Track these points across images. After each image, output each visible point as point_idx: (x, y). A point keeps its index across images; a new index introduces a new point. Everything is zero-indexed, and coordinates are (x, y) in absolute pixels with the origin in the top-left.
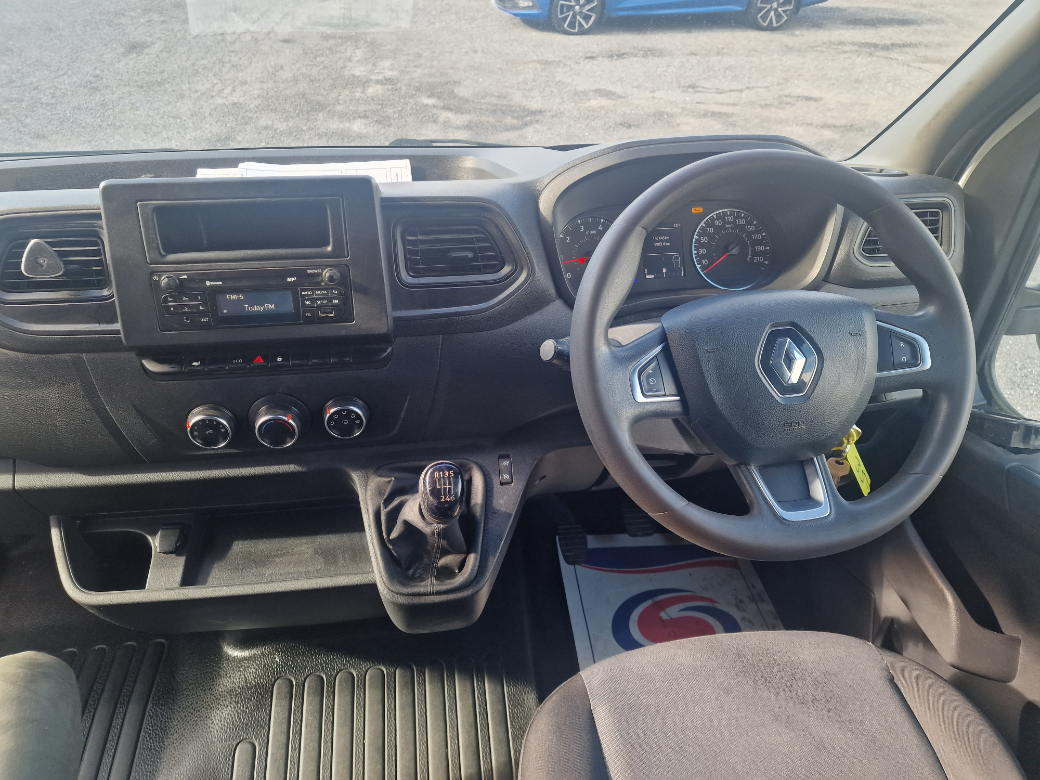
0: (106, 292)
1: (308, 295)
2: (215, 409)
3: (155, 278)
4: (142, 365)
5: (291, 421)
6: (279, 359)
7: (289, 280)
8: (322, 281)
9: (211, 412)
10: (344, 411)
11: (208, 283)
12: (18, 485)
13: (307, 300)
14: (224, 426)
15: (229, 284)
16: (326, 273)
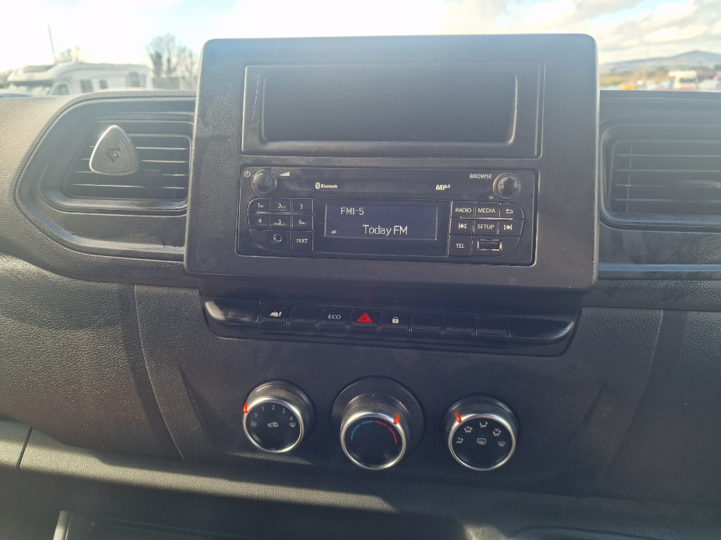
0: (177, 206)
1: (465, 214)
2: (288, 390)
3: (247, 173)
4: (204, 309)
5: (398, 426)
6: (395, 321)
7: (439, 188)
8: (491, 193)
9: (283, 394)
10: (483, 420)
11: (318, 186)
12: (26, 462)
13: (462, 222)
14: (295, 419)
15: (348, 189)
16: (500, 183)
